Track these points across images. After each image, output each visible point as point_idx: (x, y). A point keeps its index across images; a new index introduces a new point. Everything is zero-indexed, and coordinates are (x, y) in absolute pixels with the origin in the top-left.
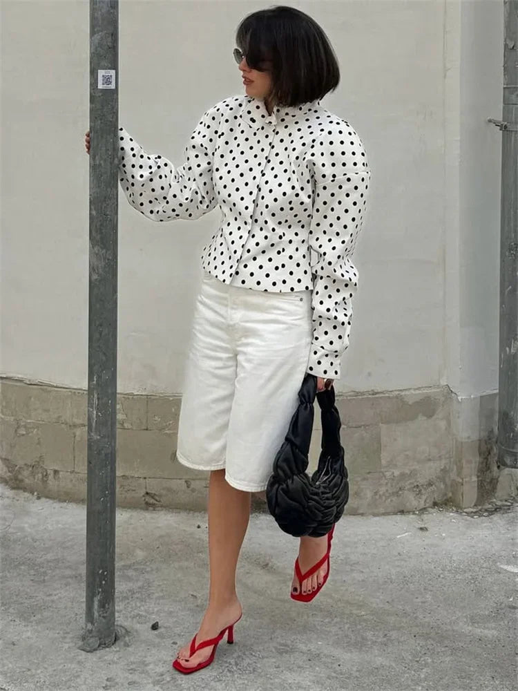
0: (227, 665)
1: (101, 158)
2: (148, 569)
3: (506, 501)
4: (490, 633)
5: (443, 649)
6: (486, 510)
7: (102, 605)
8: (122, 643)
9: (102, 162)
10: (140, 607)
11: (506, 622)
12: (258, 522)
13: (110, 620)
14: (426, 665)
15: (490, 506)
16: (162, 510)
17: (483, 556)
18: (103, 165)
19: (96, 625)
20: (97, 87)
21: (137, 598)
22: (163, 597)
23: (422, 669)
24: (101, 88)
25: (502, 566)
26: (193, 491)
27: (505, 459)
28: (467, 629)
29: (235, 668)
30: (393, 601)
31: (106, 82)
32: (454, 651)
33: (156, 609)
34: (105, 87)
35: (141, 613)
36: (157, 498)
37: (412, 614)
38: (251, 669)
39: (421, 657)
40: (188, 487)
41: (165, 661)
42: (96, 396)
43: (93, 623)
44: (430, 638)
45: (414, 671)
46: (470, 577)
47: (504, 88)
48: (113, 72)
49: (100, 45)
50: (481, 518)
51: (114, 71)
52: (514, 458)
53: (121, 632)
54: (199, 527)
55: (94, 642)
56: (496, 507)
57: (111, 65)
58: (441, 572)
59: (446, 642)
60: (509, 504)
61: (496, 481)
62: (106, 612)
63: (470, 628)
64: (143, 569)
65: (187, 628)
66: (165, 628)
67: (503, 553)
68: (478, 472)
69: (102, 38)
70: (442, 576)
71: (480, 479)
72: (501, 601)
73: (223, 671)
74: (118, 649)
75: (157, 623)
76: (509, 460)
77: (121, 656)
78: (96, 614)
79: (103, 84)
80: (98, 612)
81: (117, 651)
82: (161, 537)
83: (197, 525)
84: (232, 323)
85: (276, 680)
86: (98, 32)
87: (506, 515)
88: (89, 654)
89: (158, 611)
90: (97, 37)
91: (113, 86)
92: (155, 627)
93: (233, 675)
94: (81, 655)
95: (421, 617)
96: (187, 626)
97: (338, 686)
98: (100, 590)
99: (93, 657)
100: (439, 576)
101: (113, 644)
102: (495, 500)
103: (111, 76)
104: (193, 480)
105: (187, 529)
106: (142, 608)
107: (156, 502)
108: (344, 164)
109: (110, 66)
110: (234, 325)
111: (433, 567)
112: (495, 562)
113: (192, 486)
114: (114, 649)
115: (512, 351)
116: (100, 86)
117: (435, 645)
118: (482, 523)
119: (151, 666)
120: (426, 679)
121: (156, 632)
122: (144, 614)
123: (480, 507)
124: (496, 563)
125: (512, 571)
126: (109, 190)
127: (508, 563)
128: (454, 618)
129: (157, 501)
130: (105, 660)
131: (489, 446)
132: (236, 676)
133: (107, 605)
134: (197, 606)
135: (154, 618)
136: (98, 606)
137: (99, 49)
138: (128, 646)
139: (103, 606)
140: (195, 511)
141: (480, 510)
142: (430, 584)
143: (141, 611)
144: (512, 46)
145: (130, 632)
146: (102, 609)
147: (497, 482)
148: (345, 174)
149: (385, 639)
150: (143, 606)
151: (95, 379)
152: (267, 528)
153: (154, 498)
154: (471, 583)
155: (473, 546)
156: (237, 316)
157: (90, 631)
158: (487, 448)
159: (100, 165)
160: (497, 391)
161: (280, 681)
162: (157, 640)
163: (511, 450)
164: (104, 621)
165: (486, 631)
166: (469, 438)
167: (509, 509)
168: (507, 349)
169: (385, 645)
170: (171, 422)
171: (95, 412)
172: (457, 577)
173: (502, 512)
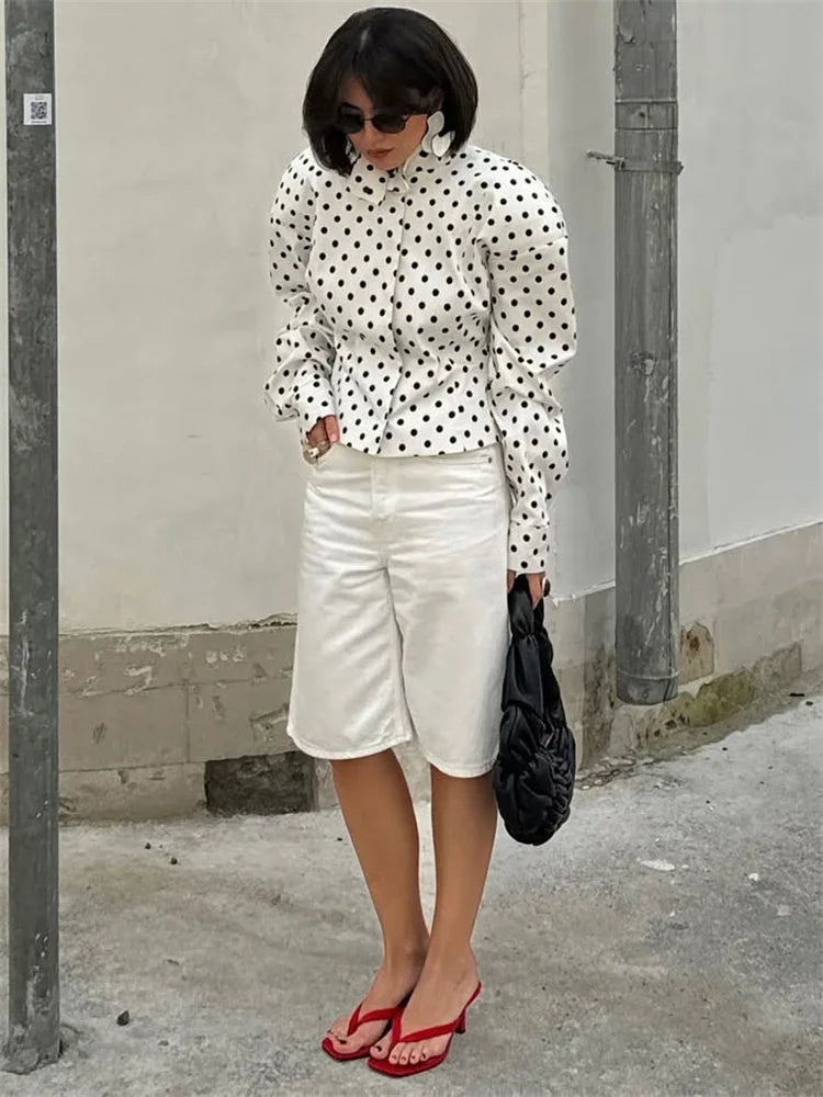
0: (263, 1069)
1: (31, 242)
2: (83, 925)
3: (623, 758)
4: (656, 971)
5: (593, 1005)
6: (598, 776)
7: (41, 993)
8: (76, 1054)
9: (32, 249)
10: (87, 991)
11: (675, 952)
12: (243, 829)
13: (53, 1018)
14: (574, 1032)
15: (603, 768)
16: (79, 825)
17: (613, 848)
18: (34, 253)
19: (30, 1027)
20: (22, 122)
21: (79, 976)
22: (121, 970)
23: (571, 1040)
24: (29, 123)
25: (645, 863)
26: (133, 786)
27: (630, 693)
28: (619, 968)
29: (277, 1073)
30: (493, 935)
31: (37, 114)
32: (610, 1005)
33: (116, 992)
34: (38, 122)
35: (91, 999)
36: (70, 805)
37: (528, 954)
38: (303, 1071)
39: (562, 1022)
40: (124, 781)
41: (157, 1076)
42: (26, 645)
43: (25, 1026)
44: (568, 988)
45: (558, 1044)
46: (602, 885)
47: (617, 104)
48: (47, 97)
49: (27, 51)
50: (594, 788)
51: (49, 96)
52: (643, 689)
53: (68, 1034)
54: (148, 847)
55: (28, 1056)
56: (611, 769)
57: (45, 84)
58: (554, 881)
59: (594, 993)
60: (630, 762)
61: (608, 727)
62: (47, 1005)
63: (623, 967)
64: (73, 926)
65: (178, 1016)
66: (141, 1019)
67: (641, 842)
68: (584, 715)
69: (29, 40)
70: (558, 888)
71: (587, 725)
72: (659, 918)
73: (259, 1080)
74: (70, 1064)
75: (127, 1013)
76: (636, 692)
77: (79, 1074)
78: (31, 1009)
79: (33, 117)
80: (34, 1004)
81: (69, 1068)
82: (88, 869)
83: (145, 845)
84: (382, 516)
85: (350, 1085)
86: (22, 31)
87: (629, 781)
88: (23, 1077)
89: (120, 993)
90: (21, 39)
91: (49, 122)
92: (123, 1020)
93: (278, 1086)
94: (11, 1081)
95: (544, 956)
96: (175, 1014)
97: (449, 1082)
98: (37, 968)
99: (33, 1081)
100: (554, 889)
101: (59, 1057)
102: (607, 758)
103: (45, 104)
104: (131, 768)
105: (129, 852)
106: (92, 992)
107: (67, 812)
108: (529, 233)
109: (44, 87)
110: (386, 519)
111: (540, 876)
112: (632, 857)
113: (131, 780)
114: (64, 1064)
115: (639, 521)
116: (28, 121)
117: (578, 999)
118: (598, 795)
119: (136, 1086)
120: (580, 1056)
121: (125, 1028)
122: (98, 1001)
123: (588, 772)
124: (635, 857)
125: (662, 868)
126: (45, 297)
127: (653, 857)
128: (595, 953)
129: (68, 809)
130: (55, 1084)
131: (598, 673)
132: (283, 1084)
133: (48, 993)
134: (184, 978)
135: (119, 1007)
136: (34, 995)
137: (24, 59)
138: (87, 1057)
139: (43, 995)
140: (135, 821)
141: (589, 776)
142: (542, 903)
143: (92, 997)
144: (630, 38)
145: (82, 1033)
146: (41, 1000)
147: (611, 727)
148: (532, 249)
149: (499, 999)
150: (93, 988)
151: (24, 617)
152: (261, 837)
153: (64, 806)
154: (606, 894)
155: (594, 836)
156: (390, 502)
157: (21, 1039)
158: (596, 677)
159: (29, 254)
160: (614, 584)
161: (355, 1084)
162: (132, 1042)
163: (638, 676)
164: (44, 1019)
165: (649, 969)
166: (570, 662)
167: (632, 770)
168: (631, 519)
169: (503, 1008)
170: (93, 678)
171: (25, 673)
172: (581, 886)
173: (622, 775)
